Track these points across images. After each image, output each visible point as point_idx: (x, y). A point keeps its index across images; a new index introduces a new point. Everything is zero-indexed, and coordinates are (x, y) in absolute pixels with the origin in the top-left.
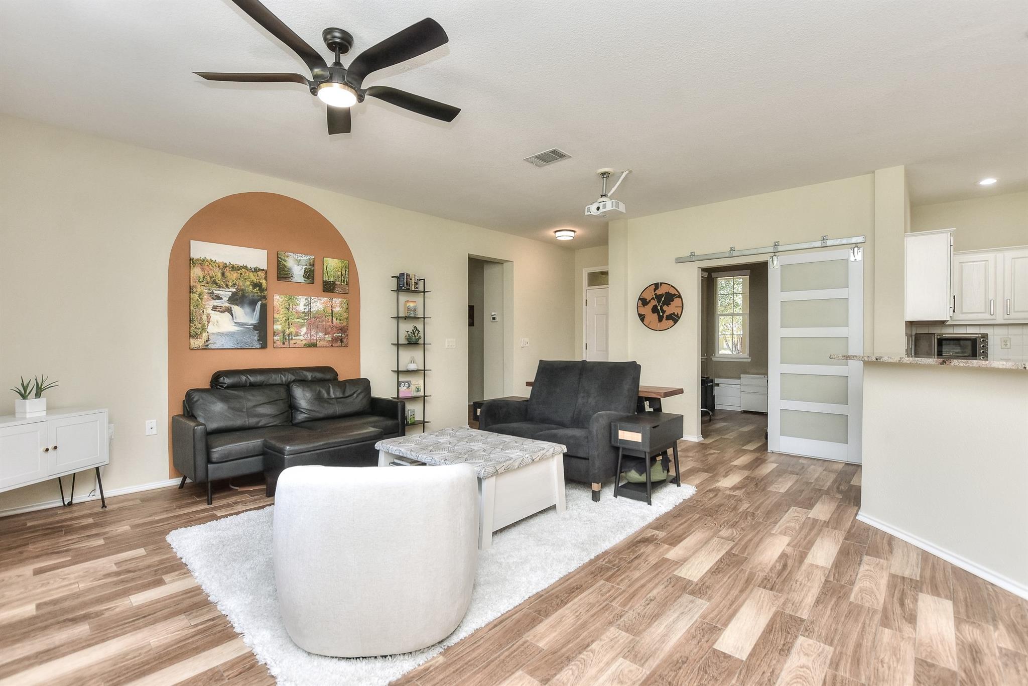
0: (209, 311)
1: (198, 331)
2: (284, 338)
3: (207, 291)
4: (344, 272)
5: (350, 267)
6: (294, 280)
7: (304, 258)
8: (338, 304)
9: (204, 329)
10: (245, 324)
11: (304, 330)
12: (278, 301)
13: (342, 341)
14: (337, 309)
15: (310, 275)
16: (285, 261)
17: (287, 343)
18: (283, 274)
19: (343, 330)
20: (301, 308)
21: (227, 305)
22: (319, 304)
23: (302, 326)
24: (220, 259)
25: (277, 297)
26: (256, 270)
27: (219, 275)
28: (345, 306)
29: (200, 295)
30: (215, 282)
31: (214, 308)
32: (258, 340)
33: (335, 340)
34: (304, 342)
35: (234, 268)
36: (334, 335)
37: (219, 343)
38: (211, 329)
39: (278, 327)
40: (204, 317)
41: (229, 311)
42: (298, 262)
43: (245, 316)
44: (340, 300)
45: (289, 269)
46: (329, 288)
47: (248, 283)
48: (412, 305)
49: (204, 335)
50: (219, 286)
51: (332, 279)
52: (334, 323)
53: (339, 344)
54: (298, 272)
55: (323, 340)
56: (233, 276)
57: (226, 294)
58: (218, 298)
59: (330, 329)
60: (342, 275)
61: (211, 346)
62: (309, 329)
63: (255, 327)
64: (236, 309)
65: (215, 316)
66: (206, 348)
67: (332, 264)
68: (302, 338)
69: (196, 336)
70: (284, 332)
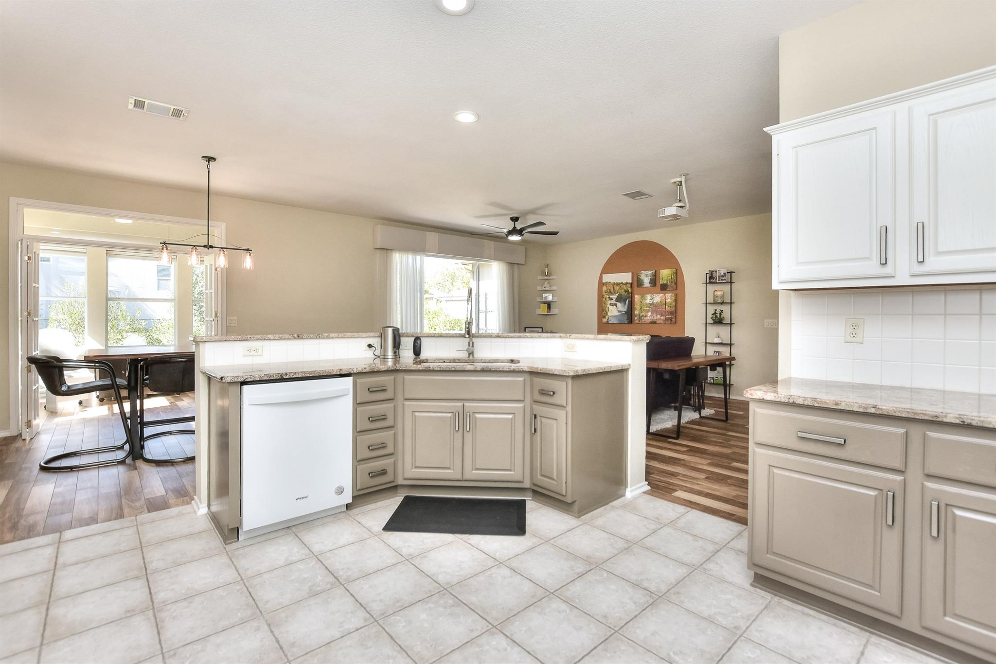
0: (609, 306)
1: (605, 315)
2: (640, 318)
3: (608, 297)
4: (673, 277)
5: (678, 274)
6: (645, 286)
7: (649, 272)
8: (669, 297)
9: (607, 314)
10: (622, 311)
11: (650, 314)
12: (637, 298)
13: (671, 321)
14: (668, 301)
15: (654, 281)
16: (640, 276)
17: (641, 321)
18: (640, 283)
19: (671, 313)
20: (648, 301)
21: (615, 302)
22: (658, 298)
23: (648, 311)
24: (612, 281)
25: (636, 296)
26: (627, 283)
27: (612, 288)
28: (673, 298)
29: (606, 299)
30: (610, 292)
31: (610, 304)
32: (627, 319)
33: (666, 319)
34: (649, 321)
35: (618, 284)
36: (667, 317)
37: (612, 321)
38: (609, 314)
39: (637, 312)
40: (607, 309)
41: (615, 305)
42: (647, 276)
43: (622, 307)
44: (670, 294)
45: (642, 280)
46: (664, 288)
47: (623, 291)
48: (719, 293)
49: (607, 316)
50: (612, 294)
51: (665, 282)
52: (667, 309)
53: (669, 322)
54: (646, 282)
55: (660, 319)
56: (617, 288)
57: (614, 297)
58: (612, 299)
59: (664, 313)
60: (671, 279)
61: (609, 322)
62: (652, 313)
63: (626, 313)
64: (619, 304)
65: (611, 308)
66: (607, 323)
67: (665, 274)
68: (648, 318)
69: (604, 317)
70: (639, 315)
